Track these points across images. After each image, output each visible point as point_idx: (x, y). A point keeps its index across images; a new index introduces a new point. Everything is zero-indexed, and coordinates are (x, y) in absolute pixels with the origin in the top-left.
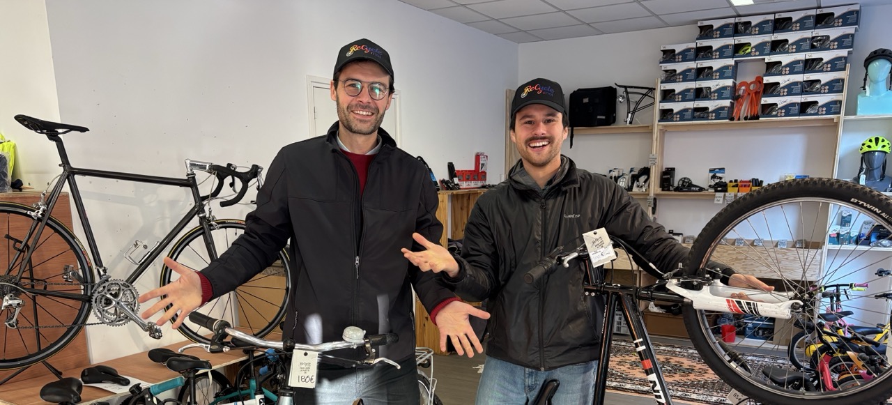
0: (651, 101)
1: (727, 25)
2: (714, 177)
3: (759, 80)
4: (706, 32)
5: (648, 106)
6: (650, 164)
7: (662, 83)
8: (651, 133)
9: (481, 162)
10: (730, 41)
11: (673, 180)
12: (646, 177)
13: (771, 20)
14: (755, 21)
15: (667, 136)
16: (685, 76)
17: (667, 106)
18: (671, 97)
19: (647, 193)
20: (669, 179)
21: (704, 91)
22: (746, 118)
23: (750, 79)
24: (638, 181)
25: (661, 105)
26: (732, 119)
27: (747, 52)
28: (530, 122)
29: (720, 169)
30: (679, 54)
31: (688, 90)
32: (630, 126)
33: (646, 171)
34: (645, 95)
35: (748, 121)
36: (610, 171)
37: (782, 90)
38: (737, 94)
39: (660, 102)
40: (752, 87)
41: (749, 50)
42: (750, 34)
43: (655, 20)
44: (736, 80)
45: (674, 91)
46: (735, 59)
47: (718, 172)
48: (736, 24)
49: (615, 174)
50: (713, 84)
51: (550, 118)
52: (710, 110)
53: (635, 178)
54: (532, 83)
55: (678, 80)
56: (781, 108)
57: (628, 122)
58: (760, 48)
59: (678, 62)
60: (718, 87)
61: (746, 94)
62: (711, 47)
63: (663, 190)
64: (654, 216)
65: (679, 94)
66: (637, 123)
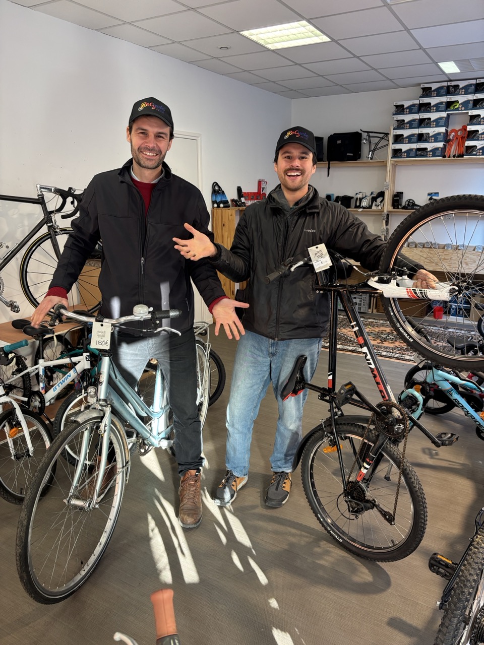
0: (386, 143)
1: (442, 88)
2: (431, 199)
3: (464, 128)
4: (427, 92)
5: (385, 146)
6: (384, 189)
7: (394, 129)
8: (386, 166)
9: (262, 186)
10: (444, 99)
11: (402, 201)
12: (382, 198)
13: (474, 84)
14: (462, 84)
15: (397, 169)
16: (411, 125)
17: (398, 146)
18: (400, 140)
19: (382, 210)
20: (398, 200)
21: (425, 135)
22: (454, 156)
23: (458, 127)
24: (376, 201)
25: (393, 146)
26: (444, 157)
27: (456, 107)
28: (289, 157)
29: (435, 193)
30: (407, 108)
31: (413, 135)
32: (371, 161)
33: (382, 194)
34: (382, 138)
35: (456, 158)
36: (357, 194)
37: (480, 136)
38: (448, 138)
39: (393, 144)
40: (459, 133)
41: (457, 106)
42: (458, 94)
43: (388, 83)
44: (448, 128)
45: (402, 135)
46: (447, 112)
47: (434, 196)
48: (448, 87)
49: (359, 196)
50: (431, 131)
51: (304, 155)
52: (429, 150)
53: (374, 199)
54: (293, 129)
55: (405, 128)
56: (480, 149)
57: (369, 158)
58: (465, 104)
59: (406, 114)
60: (434, 133)
61: (455, 139)
62: (430, 104)
63: (394, 208)
64: (387, 227)
65: (406, 138)
66: (376, 159)
